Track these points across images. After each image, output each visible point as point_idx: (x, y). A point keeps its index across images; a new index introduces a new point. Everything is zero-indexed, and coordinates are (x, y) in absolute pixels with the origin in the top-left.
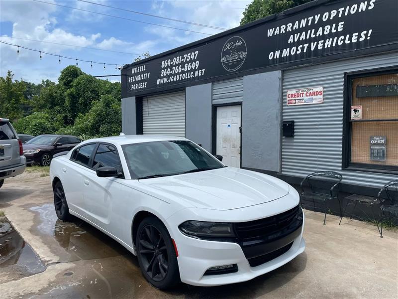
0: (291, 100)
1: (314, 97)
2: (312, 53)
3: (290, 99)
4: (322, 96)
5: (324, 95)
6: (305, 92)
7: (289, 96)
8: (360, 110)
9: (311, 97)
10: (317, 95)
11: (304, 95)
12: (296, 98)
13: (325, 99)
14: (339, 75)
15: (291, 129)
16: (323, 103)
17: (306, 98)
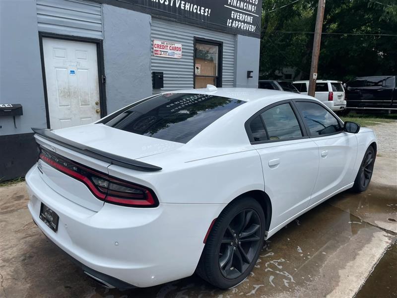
0: (157, 51)
1: (176, 52)
2: (177, 9)
3: (156, 49)
4: (180, 52)
5: (183, 52)
6: (169, 46)
7: (156, 46)
8: (199, 68)
9: (173, 51)
10: (177, 50)
11: (168, 48)
12: (162, 50)
13: (182, 55)
14: (191, 37)
15: (163, 80)
16: (181, 58)
17: (169, 51)
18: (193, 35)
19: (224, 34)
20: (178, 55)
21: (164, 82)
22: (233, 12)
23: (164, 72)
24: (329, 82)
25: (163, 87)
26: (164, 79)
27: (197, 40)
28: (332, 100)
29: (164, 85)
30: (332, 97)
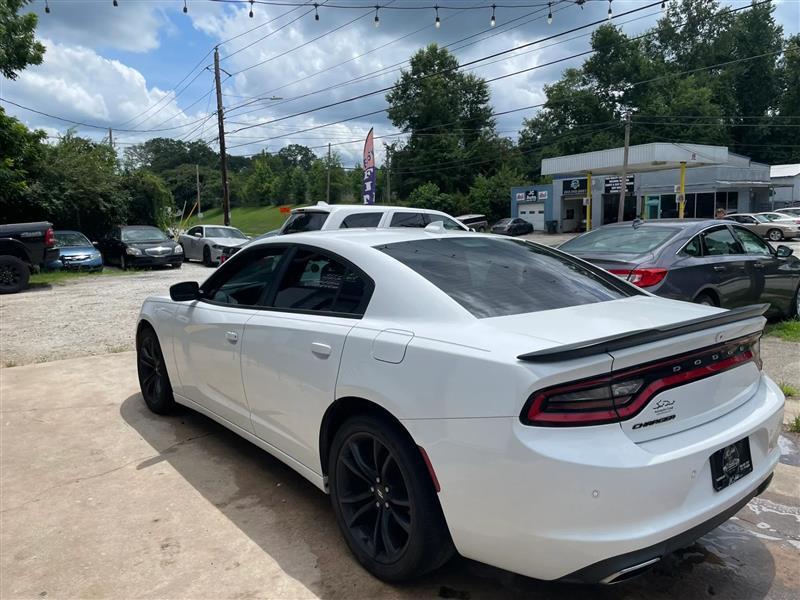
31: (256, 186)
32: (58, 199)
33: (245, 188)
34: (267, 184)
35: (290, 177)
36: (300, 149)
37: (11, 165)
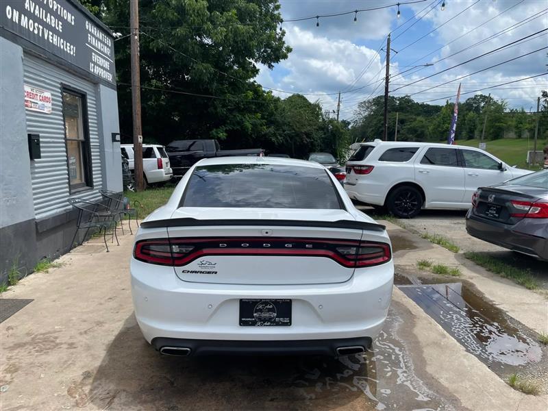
0: (27, 101)
1: (46, 104)
2: (46, 42)
3: (26, 98)
5: (52, 104)
6: (39, 95)
7: (26, 94)
9: (43, 103)
10: (47, 102)
11: (38, 97)
12: (31, 100)
13: (53, 109)
14: (57, 83)
15: (39, 147)
16: (51, 114)
17: (40, 103)
18: (60, 81)
19: (86, 82)
20: (48, 108)
21: (41, 149)
22: (93, 54)
23: (41, 135)
24: (155, 147)
25: (40, 157)
26: (41, 145)
27: (64, 88)
28: (162, 168)
29: (42, 154)
30: (162, 164)
31: (439, 126)
32: (281, 136)
33: (430, 128)
34: (447, 125)
35: (465, 120)
36: (484, 98)
37: (259, 117)
